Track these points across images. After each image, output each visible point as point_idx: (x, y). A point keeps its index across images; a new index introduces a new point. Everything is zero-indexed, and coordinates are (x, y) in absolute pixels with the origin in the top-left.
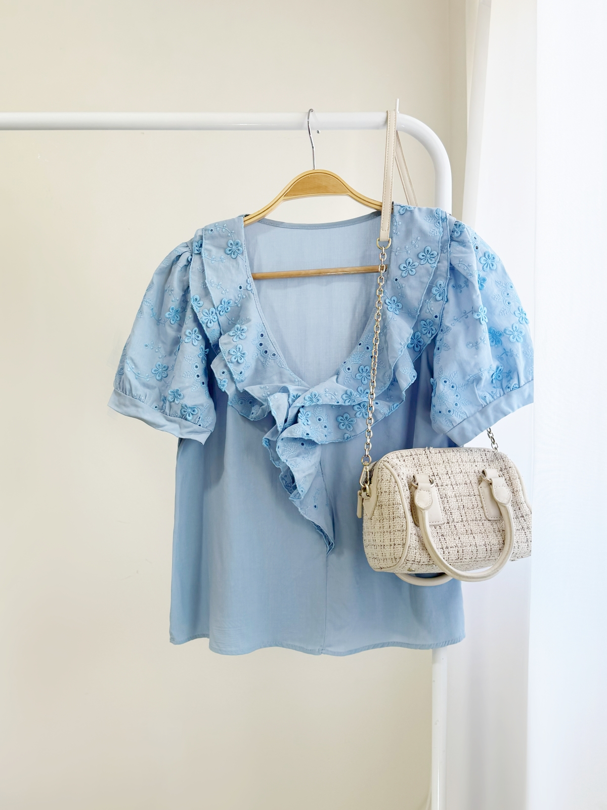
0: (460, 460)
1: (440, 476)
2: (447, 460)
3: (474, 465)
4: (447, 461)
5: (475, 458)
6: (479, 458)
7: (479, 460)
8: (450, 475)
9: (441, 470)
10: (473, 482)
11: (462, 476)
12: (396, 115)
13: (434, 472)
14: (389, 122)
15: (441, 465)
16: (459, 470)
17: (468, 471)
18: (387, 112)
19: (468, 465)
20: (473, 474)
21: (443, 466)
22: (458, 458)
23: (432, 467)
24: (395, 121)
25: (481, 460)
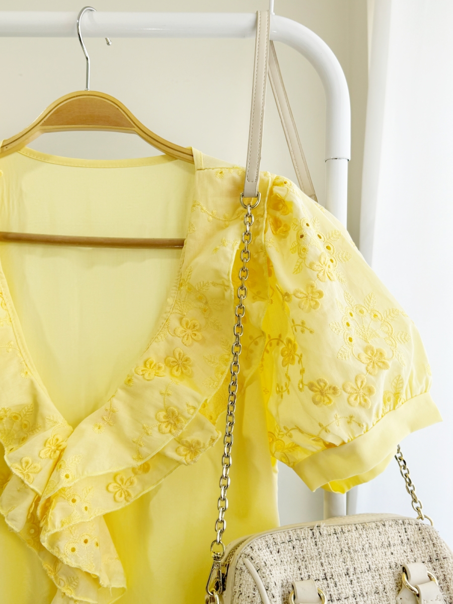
0: (367, 546)
1: (336, 580)
2: (346, 547)
3: (389, 553)
4: (347, 549)
5: (390, 539)
6: (396, 538)
7: (396, 542)
8: (351, 578)
9: (337, 567)
10: (387, 587)
11: (370, 578)
12: (269, 17)
13: (326, 571)
14: (259, 26)
15: (337, 557)
16: (365, 567)
17: (380, 565)
18: (257, 13)
19: (380, 553)
20: (387, 571)
21: (341, 560)
22: (364, 543)
23: (323, 561)
24: (269, 24)
25: (400, 542)
